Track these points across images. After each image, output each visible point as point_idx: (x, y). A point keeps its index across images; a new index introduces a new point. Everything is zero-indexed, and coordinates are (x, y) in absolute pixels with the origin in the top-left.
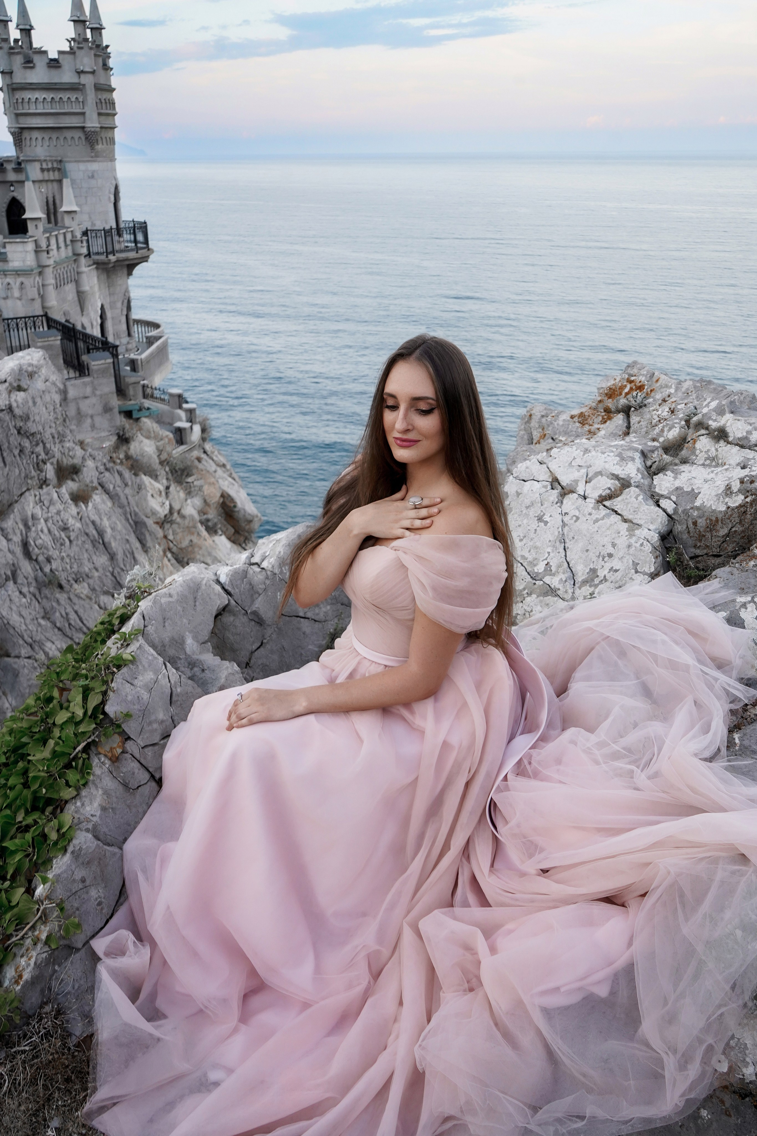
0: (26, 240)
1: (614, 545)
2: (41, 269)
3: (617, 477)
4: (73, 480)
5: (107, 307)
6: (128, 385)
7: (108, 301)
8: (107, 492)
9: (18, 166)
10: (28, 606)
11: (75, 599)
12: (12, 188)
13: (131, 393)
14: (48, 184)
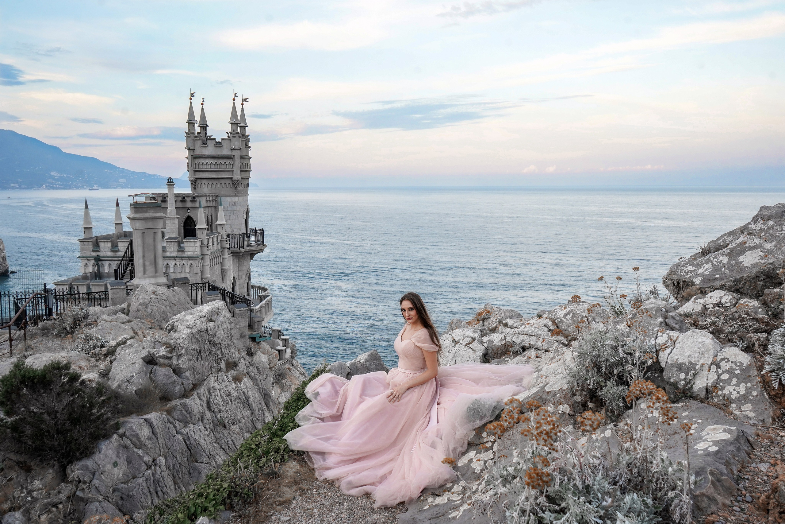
0: (196, 240)
1: (469, 357)
2: (203, 256)
3: (472, 337)
4: (233, 370)
5: (236, 278)
6: (254, 323)
7: (238, 275)
8: (251, 377)
9: (194, 199)
10: (208, 435)
11: (232, 434)
12: (189, 211)
13: (256, 327)
14: (210, 208)
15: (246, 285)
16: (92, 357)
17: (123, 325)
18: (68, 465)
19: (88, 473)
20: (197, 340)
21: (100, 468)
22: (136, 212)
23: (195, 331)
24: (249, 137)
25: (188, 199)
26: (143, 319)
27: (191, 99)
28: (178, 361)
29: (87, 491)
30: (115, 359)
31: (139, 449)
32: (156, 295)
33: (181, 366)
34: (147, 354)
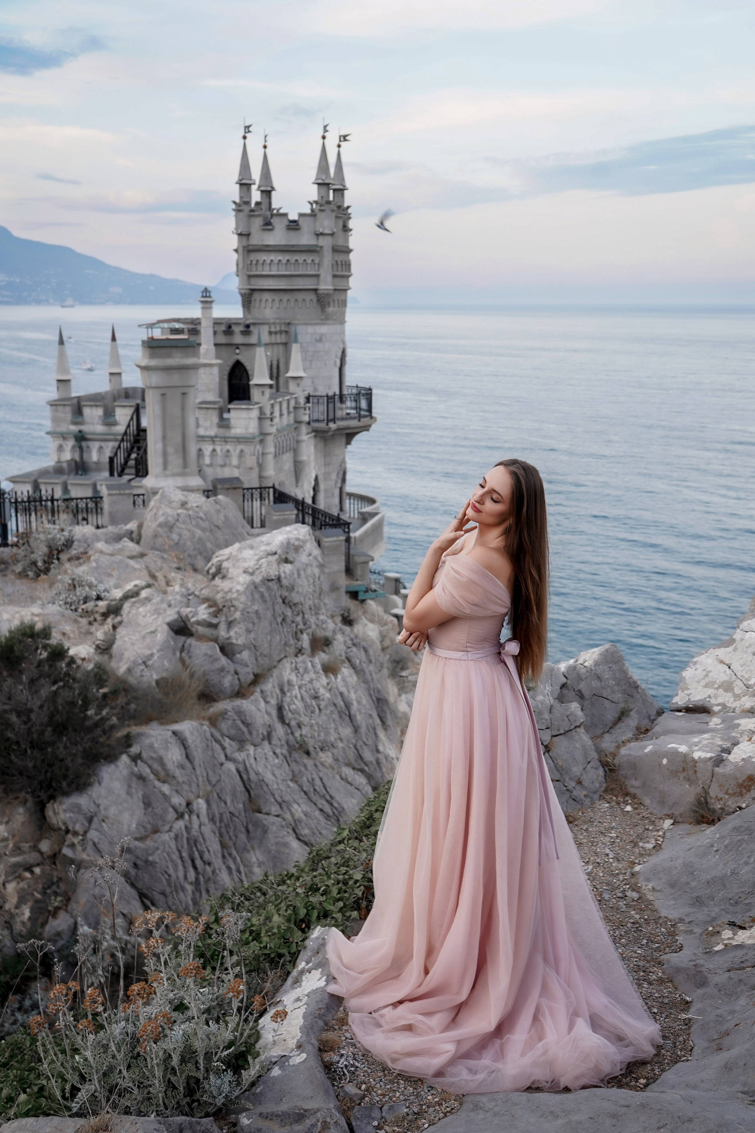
0: (251, 407)
2: (263, 437)
4: (324, 652)
5: (321, 478)
6: (356, 563)
7: (323, 471)
8: (353, 667)
9: (247, 330)
10: (280, 767)
11: (320, 767)
12: (237, 351)
13: (359, 571)
14: (275, 347)
15: (337, 492)
16: (81, 617)
17: (132, 562)
18: (48, 802)
19: (81, 818)
20: (262, 596)
21: (100, 811)
22: (152, 356)
23: (258, 579)
24: (350, 211)
25: (237, 329)
26: (165, 551)
27: (245, 138)
28: (228, 632)
29: (79, 848)
30: (120, 623)
31: (164, 782)
32: (187, 509)
33: (234, 641)
34: (176, 616)
